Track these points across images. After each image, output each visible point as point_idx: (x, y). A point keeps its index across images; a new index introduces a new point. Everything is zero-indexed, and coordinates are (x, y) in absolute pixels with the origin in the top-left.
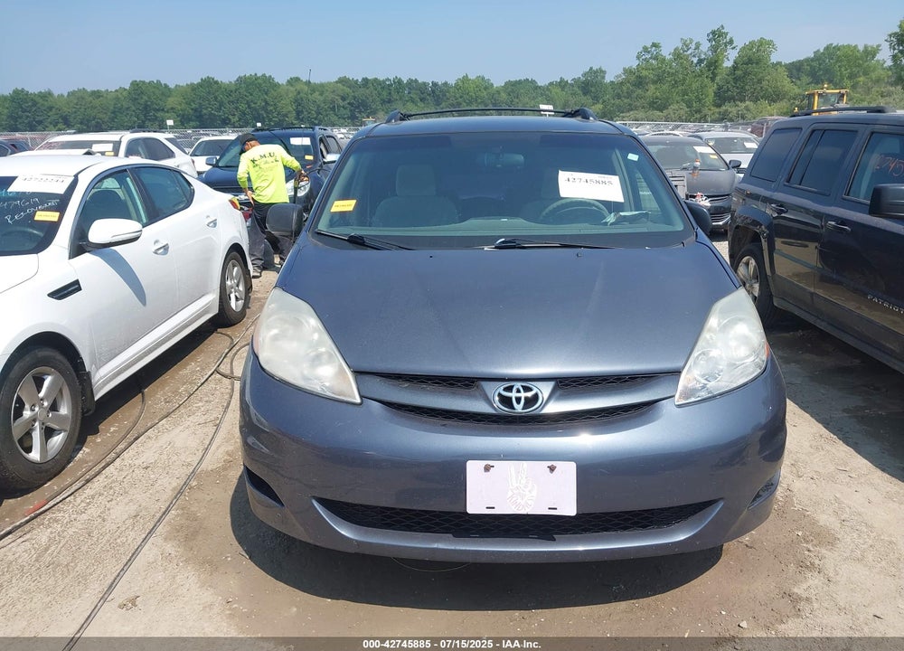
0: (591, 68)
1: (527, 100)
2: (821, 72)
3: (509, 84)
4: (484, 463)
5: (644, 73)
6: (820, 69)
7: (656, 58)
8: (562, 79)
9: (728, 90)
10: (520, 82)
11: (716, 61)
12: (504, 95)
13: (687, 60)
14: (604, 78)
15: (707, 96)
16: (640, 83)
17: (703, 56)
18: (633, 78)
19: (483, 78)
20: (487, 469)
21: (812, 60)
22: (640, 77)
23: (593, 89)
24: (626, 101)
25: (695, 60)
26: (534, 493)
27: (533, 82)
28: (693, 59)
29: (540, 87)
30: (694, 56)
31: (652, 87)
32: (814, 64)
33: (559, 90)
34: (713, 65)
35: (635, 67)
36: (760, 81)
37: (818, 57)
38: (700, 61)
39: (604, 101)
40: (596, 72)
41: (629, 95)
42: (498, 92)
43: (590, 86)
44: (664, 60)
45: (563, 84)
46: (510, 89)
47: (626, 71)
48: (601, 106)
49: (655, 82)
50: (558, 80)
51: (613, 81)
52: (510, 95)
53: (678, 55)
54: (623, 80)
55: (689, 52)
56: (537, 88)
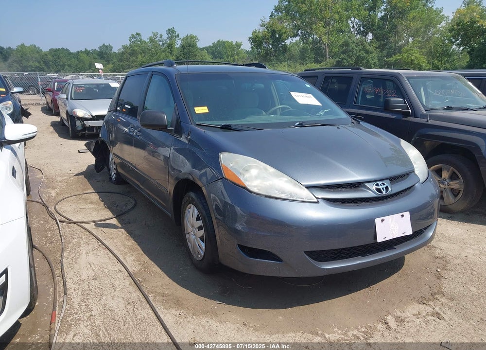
0: (104, 45)
1: (65, 60)
2: (217, 53)
3: (51, 50)
4: (381, 219)
5: (136, 48)
6: (216, 52)
7: (140, 41)
8: (86, 50)
10: (59, 50)
11: (172, 45)
12: (50, 57)
13: (156, 43)
14: (111, 50)
16: (133, 54)
17: (164, 42)
18: (129, 51)
19: (35, 46)
20: (383, 221)
21: (212, 47)
22: (133, 50)
23: (106, 56)
24: (127, 63)
25: (161, 43)
26: (398, 228)
27: (67, 50)
28: (159, 43)
29: (72, 53)
30: (160, 41)
31: (140, 56)
32: (213, 49)
33: (85, 55)
34: (170, 46)
35: (128, 45)
36: (195, 55)
37: (215, 46)
38: (163, 44)
39: (113, 63)
40: (107, 47)
41: (128, 60)
42: (46, 55)
43: (104, 54)
44: (145, 42)
45: (87, 52)
46: (53, 54)
47: (124, 47)
48: (112, 66)
49: (141, 54)
50: (84, 50)
51: (117, 52)
52: (54, 57)
53: (152, 40)
54: (123, 52)
55: (157, 39)
56: (70, 53)
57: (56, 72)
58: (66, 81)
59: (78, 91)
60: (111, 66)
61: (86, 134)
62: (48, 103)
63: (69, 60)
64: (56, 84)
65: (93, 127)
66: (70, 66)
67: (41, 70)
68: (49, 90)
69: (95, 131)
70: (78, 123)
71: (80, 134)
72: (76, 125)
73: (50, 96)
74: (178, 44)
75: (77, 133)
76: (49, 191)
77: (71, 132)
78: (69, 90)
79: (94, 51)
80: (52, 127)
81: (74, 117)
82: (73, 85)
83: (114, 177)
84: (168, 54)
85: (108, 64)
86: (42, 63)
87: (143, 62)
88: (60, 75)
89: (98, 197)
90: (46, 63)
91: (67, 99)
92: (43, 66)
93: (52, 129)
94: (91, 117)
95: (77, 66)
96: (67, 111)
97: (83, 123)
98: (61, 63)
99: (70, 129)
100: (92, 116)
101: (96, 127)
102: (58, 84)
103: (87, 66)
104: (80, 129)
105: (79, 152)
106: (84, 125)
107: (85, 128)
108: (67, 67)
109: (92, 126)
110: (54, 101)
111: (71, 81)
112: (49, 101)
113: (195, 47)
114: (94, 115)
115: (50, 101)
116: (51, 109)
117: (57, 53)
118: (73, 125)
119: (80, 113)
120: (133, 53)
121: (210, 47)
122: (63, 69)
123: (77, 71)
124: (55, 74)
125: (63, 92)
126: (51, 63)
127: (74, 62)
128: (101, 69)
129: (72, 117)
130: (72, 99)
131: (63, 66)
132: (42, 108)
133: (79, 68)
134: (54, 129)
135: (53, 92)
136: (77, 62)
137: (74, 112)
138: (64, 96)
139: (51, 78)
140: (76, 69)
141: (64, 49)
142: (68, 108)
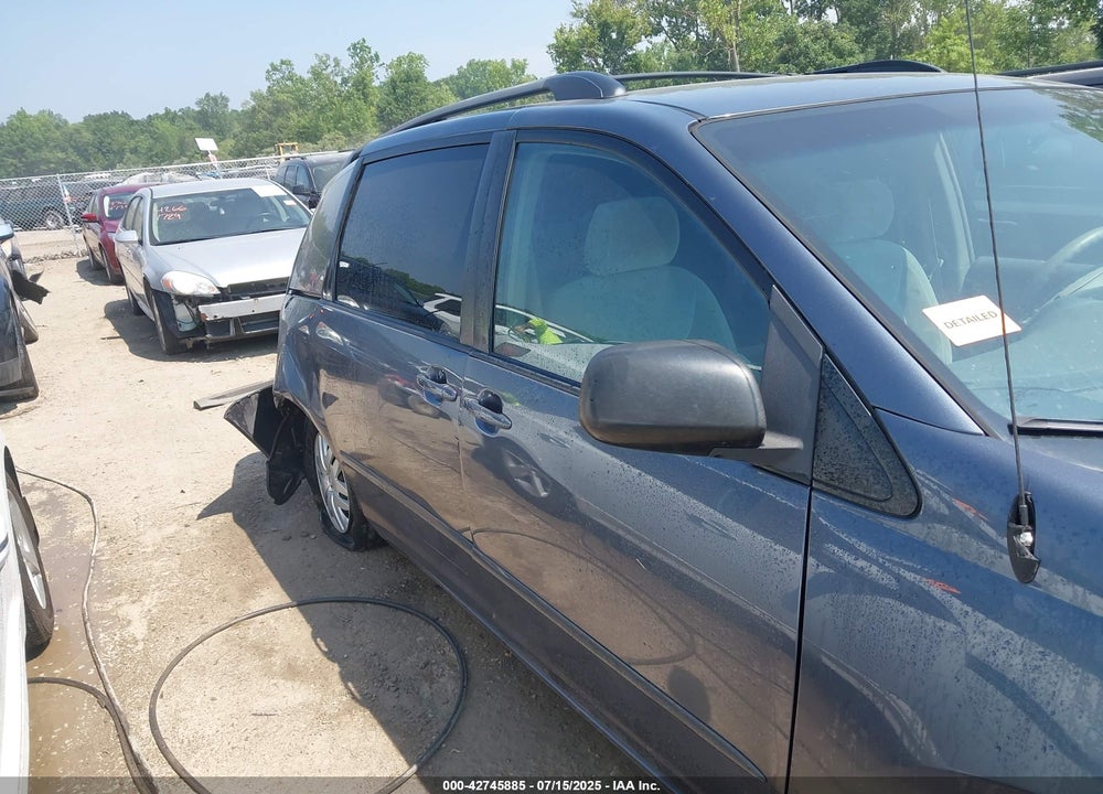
0: (207, 95)
1: (123, 139)
2: (470, 92)
3: (88, 119)
5: (283, 97)
7: (290, 79)
8: (168, 111)
9: (392, 112)
10: (105, 116)
11: (364, 80)
12: (88, 136)
13: (328, 78)
14: (226, 106)
15: (365, 120)
17: (346, 75)
18: (269, 105)
19: (50, 113)
21: (457, 78)
22: (277, 102)
23: (215, 121)
24: (265, 132)
25: (339, 80)
27: (125, 115)
28: (336, 78)
29: (137, 122)
30: (336, 75)
31: (293, 114)
32: (462, 82)
33: (167, 124)
34: (362, 84)
35: (265, 89)
36: (423, 100)
37: (462, 74)
38: (345, 81)
39: (235, 136)
40: (215, 99)
41: (268, 126)
42: (77, 131)
43: (210, 117)
44: (302, 81)
45: (170, 116)
46: (94, 127)
47: (254, 96)
48: (232, 142)
49: (295, 108)
50: (162, 112)
51: (240, 109)
52: (95, 134)
53: (317, 74)
54: (254, 109)
55: (329, 70)
56: (133, 123)
57: (105, 169)
58: (132, 190)
59: (170, 217)
60: (230, 143)
61: (209, 342)
62: (91, 252)
63: (133, 137)
64: (107, 200)
65: (226, 321)
66: (134, 151)
67: (72, 167)
68: (91, 219)
69: (232, 330)
70: (182, 312)
71: (190, 343)
72: (175, 319)
73: (96, 233)
74: (380, 76)
75: (182, 341)
76: (121, 612)
77: (162, 336)
78: (143, 215)
79: (187, 112)
80: (108, 323)
81: (167, 295)
82: (153, 201)
83: (341, 522)
84: (360, 103)
85: (223, 140)
86: (70, 150)
87: (304, 127)
88: (114, 175)
89: (306, 630)
90: (81, 151)
91: (141, 242)
92: (74, 157)
93: (109, 328)
94: (217, 292)
95: (151, 150)
96: (145, 279)
97: (194, 310)
98: (115, 148)
99: (161, 329)
100: (220, 289)
101: (235, 319)
102: (111, 201)
103: (174, 148)
104: (188, 328)
105: (197, 406)
106: (198, 317)
107: (201, 325)
108: (128, 154)
109: (223, 318)
110: (107, 246)
111: (145, 192)
112: (94, 244)
113: (420, 81)
114: (224, 285)
115: (97, 246)
116: (102, 268)
117: (102, 125)
118: (169, 317)
119: (184, 282)
120: (278, 109)
121: (452, 77)
122: (121, 162)
123: (153, 161)
124: (104, 175)
125: (129, 223)
126: (91, 150)
127: (144, 142)
128: (213, 152)
129: (162, 297)
130: (154, 242)
131: (121, 153)
132: (79, 264)
133: (156, 155)
134: (117, 328)
135: (100, 222)
136: (151, 141)
137: (167, 282)
138: (133, 236)
139: (94, 186)
140: (151, 158)
141: (117, 113)
142: (148, 271)
